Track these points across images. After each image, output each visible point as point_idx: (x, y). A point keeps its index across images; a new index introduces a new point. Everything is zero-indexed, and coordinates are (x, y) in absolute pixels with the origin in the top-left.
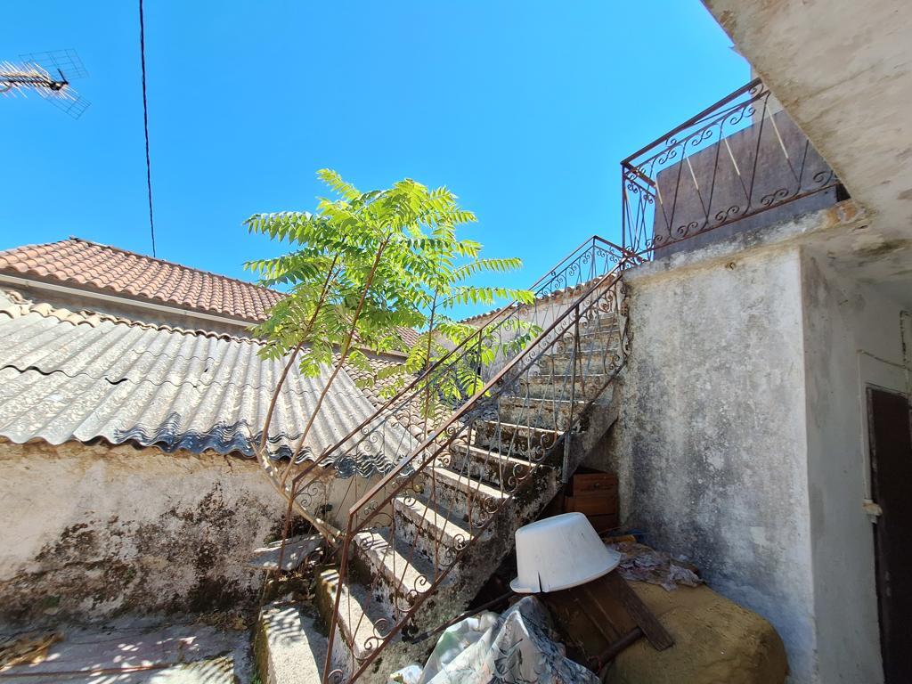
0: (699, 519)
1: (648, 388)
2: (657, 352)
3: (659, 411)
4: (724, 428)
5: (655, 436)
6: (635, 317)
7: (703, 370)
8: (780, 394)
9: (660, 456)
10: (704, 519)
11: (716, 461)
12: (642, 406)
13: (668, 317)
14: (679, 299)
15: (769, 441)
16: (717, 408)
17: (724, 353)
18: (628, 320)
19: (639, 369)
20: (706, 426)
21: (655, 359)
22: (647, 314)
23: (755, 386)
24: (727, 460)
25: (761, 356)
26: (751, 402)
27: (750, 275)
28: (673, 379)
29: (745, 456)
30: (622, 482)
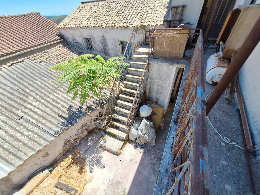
0: (157, 97)
1: (152, 81)
2: (154, 76)
3: (153, 85)
4: (162, 88)
5: (152, 88)
6: (150, 69)
7: (160, 80)
8: (169, 85)
9: (153, 90)
10: (158, 97)
11: (160, 91)
12: (150, 83)
13: (156, 71)
14: (158, 68)
15: (167, 90)
16: (161, 86)
17: (163, 79)
18: (149, 69)
19: (150, 78)
20: (159, 87)
22: (152, 69)
23: (166, 84)
24: (161, 92)
25: (168, 80)
26: (166, 86)
27: (169, 68)
28: (156, 81)
29: (164, 91)
30: (147, 93)
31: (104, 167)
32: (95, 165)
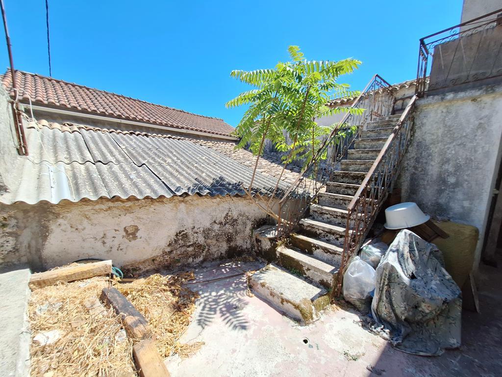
0: (440, 201)
1: (421, 153)
2: (428, 138)
3: (426, 163)
4: (458, 168)
5: (423, 172)
6: (418, 122)
7: (451, 146)
8: (487, 155)
9: (424, 180)
10: (442, 201)
11: (452, 180)
12: (417, 160)
13: (437, 122)
14: (444, 114)
15: (478, 171)
16: (456, 160)
17: (464, 138)
18: (414, 123)
19: (417, 145)
20: (450, 167)
21: (427, 141)
22: (425, 121)
23: (476, 151)
24: (457, 179)
25: (481, 139)
26: (473, 158)
27: (483, 105)
28: (435, 150)
29: (466, 177)
30: (403, 191)
31: (244, 328)
32: (218, 314)
